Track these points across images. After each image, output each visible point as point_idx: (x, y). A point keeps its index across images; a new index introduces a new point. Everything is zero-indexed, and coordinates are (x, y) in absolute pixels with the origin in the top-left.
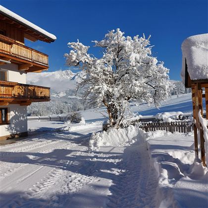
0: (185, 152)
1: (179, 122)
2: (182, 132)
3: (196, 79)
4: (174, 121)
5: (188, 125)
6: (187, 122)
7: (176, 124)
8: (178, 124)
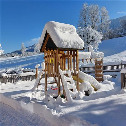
0: (32, 93)
1: (10, 76)
2: (12, 82)
3: (60, 47)
4: (7, 75)
5: (16, 77)
6: (15, 75)
7: (8, 77)
8: (9, 77)
